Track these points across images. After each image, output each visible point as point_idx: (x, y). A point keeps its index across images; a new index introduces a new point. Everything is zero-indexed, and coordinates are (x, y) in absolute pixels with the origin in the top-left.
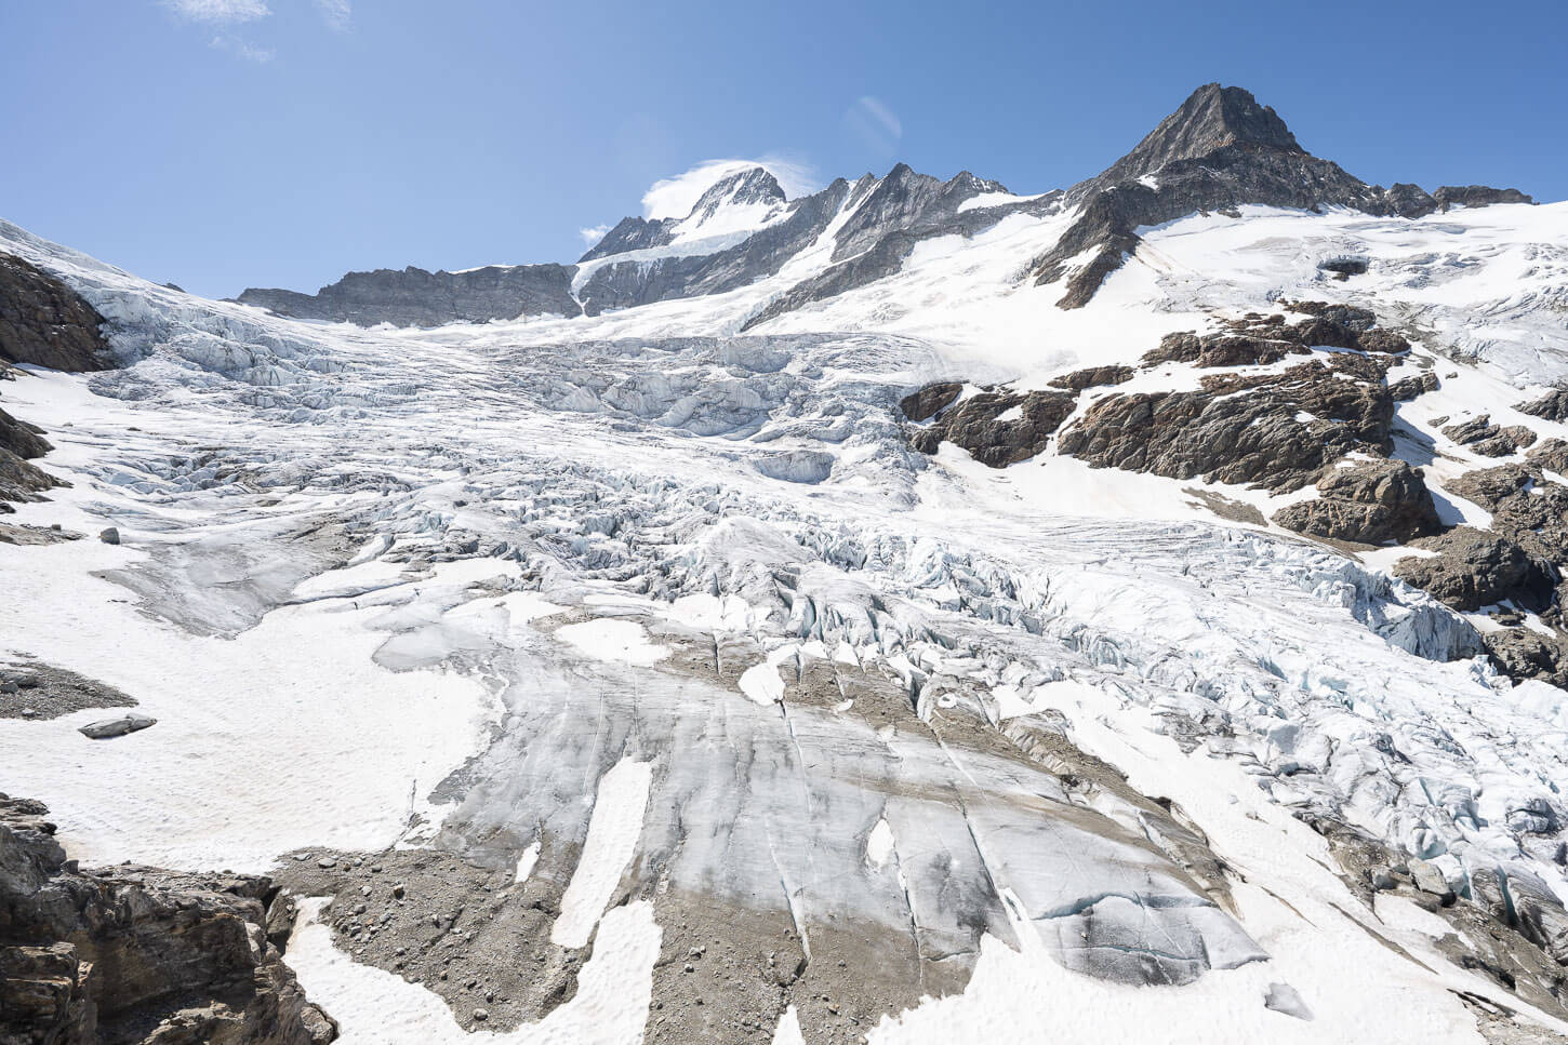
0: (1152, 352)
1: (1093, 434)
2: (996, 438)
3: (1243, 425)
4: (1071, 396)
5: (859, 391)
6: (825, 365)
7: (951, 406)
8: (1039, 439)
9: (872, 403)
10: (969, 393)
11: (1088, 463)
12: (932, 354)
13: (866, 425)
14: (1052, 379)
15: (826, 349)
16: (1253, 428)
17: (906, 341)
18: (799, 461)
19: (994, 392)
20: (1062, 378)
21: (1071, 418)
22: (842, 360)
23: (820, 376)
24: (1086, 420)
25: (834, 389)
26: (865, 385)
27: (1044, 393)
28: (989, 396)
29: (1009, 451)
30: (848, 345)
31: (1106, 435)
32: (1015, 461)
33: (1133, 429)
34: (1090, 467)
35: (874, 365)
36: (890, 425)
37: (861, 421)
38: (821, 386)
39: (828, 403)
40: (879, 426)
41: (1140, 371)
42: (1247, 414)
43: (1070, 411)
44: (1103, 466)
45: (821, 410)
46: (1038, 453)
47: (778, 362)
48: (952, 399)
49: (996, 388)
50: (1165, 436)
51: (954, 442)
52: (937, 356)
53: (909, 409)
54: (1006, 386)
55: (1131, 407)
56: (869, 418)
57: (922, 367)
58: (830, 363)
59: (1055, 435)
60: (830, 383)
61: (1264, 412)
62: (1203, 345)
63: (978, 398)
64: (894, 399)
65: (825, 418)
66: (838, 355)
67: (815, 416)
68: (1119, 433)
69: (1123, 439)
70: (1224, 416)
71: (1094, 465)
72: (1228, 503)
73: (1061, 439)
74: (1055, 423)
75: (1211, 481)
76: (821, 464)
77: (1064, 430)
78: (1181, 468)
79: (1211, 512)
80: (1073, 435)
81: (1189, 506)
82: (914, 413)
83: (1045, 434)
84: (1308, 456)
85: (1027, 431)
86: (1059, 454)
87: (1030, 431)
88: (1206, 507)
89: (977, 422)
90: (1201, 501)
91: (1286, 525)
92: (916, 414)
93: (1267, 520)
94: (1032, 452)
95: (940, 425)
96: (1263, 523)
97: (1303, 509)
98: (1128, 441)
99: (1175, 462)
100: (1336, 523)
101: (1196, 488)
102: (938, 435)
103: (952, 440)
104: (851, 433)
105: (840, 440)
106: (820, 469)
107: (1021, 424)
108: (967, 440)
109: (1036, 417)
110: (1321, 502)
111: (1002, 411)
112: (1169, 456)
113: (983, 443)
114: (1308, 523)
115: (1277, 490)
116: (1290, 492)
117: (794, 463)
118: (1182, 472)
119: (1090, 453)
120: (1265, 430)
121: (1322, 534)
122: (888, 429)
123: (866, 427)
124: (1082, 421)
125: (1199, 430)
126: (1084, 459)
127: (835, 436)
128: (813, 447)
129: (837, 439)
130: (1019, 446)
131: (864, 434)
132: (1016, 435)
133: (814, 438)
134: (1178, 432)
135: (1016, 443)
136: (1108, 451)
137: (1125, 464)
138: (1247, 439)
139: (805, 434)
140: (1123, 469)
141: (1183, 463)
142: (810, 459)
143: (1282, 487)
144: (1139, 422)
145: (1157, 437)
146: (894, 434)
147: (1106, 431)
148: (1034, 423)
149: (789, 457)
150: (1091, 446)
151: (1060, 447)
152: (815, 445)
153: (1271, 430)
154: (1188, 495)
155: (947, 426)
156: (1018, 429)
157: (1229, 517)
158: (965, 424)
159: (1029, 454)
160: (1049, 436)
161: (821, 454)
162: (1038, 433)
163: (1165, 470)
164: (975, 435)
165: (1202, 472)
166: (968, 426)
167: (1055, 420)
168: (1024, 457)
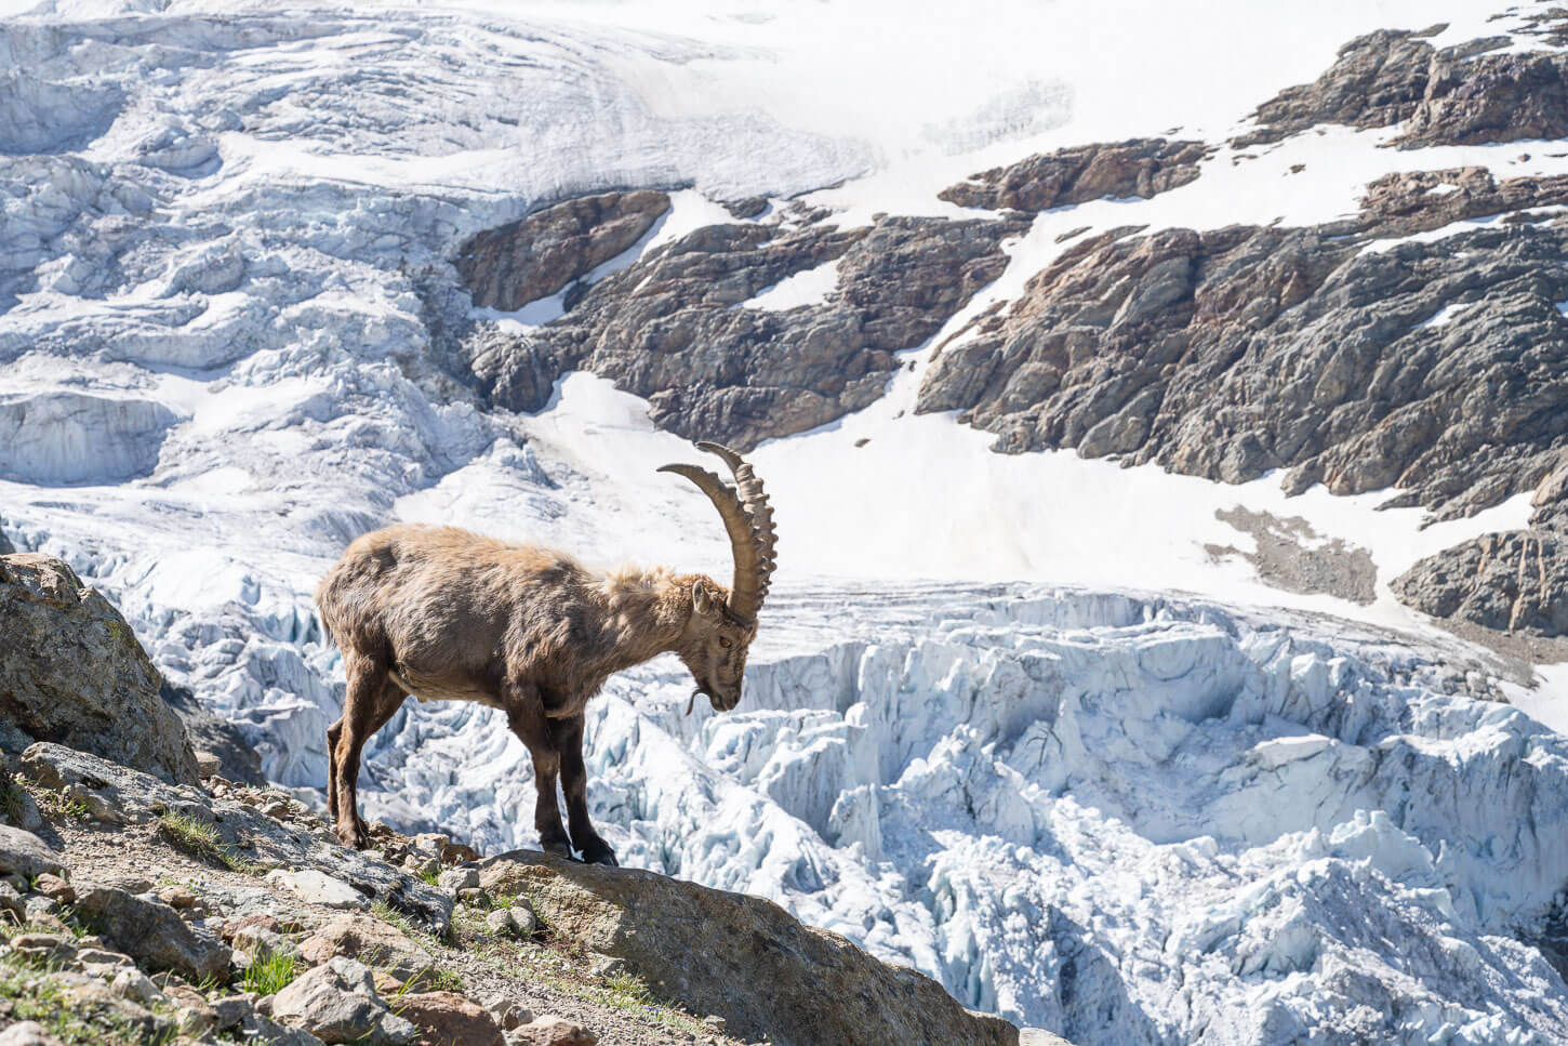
0: (1290, 95)
1: (1024, 352)
2: (730, 361)
3: (1404, 324)
4: (997, 232)
5: (313, 217)
6: (232, 124)
7: (621, 263)
8: (868, 366)
9: (354, 256)
10: (687, 217)
11: (994, 438)
12: (593, 91)
13: (311, 321)
14: (953, 180)
15: (246, 71)
16: (1426, 334)
17: (522, 47)
19: (766, 220)
20: (992, 175)
21: (980, 303)
22: (288, 112)
23: (209, 162)
24: (1019, 307)
25: (237, 208)
26: (338, 195)
27: (917, 221)
28: (739, 233)
29: (768, 400)
30: (325, 59)
31: (1058, 353)
32: (781, 431)
33: (1136, 337)
34: (998, 448)
35: (396, 126)
36: (391, 323)
37: (294, 311)
38: (192, 199)
39: (196, 253)
40: (355, 323)
41: (1227, 153)
42: (1425, 296)
43: (983, 279)
44: (1033, 444)
45: (171, 273)
46: (857, 409)
47: (69, 115)
48: (625, 241)
49: (777, 205)
50: (1211, 357)
51: (610, 373)
52: (609, 101)
53: (480, 271)
54: (810, 201)
55: (1139, 269)
56: (328, 301)
57: (551, 139)
58: (248, 119)
59: (922, 355)
60: (234, 183)
61: (1475, 287)
62: (1435, 74)
63: (707, 239)
64: (432, 239)
65: (179, 300)
66: (280, 94)
67: (147, 293)
68: (1091, 347)
69: (1098, 365)
70: (1361, 297)
71: (1008, 446)
72: (1313, 545)
73: (939, 363)
74: (928, 319)
75: (1300, 487)
76: (123, 434)
77: (951, 338)
78: (1231, 449)
79: (1251, 570)
80: (975, 353)
81: (1205, 555)
82: (494, 284)
83: (891, 351)
84: (1539, 414)
85: (836, 343)
86: (919, 411)
87: (845, 342)
88: (1248, 557)
89: (683, 313)
90: (1247, 542)
91: (1416, 601)
92: (502, 289)
93: (1381, 587)
94: (837, 405)
95: (576, 321)
96: (1365, 597)
97: (1469, 557)
98: (1110, 373)
99: (1218, 434)
100: (1530, 592)
101: (1254, 507)
102: (560, 352)
103: (602, 368)
104: (252, 345)
105: (215, 364)
106: (119, 449)
107: (819, 319)
108: (647, 367)
109: (872, 299)
110: (1511, 536)
111: (771, 281)
112: (1209, 416)
113: (691, 378)
114: (1467, 592)
115: (1447, 507)
116: (1474, 513)
117: (29, 430)
118: (1232, 461)
119: (1006, 408)
120: (1451, 339)
121: (1493, 620)
122: (384, 334)
123: (311, 327)
124: (1004, 313)
125: (1291, 340)
126: (984, 425)
127: (197, 352)
128: (114, 384)
129: (202, 363)
130: (797, 388)
131: (293, 348)
132: (796, 355)
133: (126, 360)
134: (1245, 344)
135: (790, 377)
136: (1056, 401)
137: (1094, 439)
138: (1399, 366)
139: (99, 347)
140: (1089, 455)
141: (1239, 437)
142: (86, 417)
143: (1458, 500)
144: (1152, 316)
145: (1193, 359)
146: (400, 348)
147: (1062, 338)
148: (867, 317)
149: (20, 412)
150: (1010, 387)
151: (926, 389)
152: (123, 379)
153: (1465, 340)
154: (1226, 526)
155: (593, 325)
156: (802, 335)
157: (1288, 582)
158: (647, 318)
159: (829, 410)
160: (905, 356)
161: (124, 407)
162: (873, 346)
163: (1192, 457)
164: (671, 351)
165: (1288, 461)
166: (657, 327)
167: (932, 309)
168: (809, 420)
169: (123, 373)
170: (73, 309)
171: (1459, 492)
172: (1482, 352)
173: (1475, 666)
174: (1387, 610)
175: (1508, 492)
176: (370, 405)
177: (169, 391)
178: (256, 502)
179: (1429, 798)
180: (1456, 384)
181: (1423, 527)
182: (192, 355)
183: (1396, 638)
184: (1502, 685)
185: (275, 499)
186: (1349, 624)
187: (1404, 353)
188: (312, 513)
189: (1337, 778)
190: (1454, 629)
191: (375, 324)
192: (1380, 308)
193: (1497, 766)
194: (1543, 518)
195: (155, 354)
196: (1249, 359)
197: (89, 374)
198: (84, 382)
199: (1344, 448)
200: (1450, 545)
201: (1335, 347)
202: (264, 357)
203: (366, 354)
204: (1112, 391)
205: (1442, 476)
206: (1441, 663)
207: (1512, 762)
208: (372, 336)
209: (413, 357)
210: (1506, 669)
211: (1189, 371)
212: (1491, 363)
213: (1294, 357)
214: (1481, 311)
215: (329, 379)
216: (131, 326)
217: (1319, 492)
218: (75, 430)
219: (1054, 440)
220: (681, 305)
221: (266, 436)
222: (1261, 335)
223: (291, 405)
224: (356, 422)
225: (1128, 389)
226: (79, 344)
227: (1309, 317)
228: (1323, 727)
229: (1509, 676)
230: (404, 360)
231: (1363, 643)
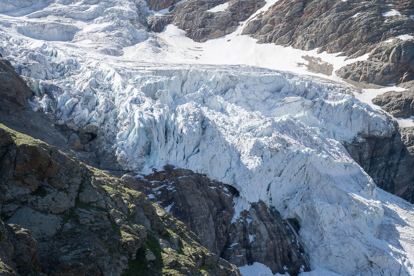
1: (266, 22)
2: (202, 23)
3: (347, 17)
7: (182, 2)
8: (232, 24)
11: (257, 40)
13: (112, 11)
16: (351, 19)
18: (49, 29)
21: (258, 12)
24: (266, 13)
29: (210, 31)
31: (273, 22)
32: (212, 38)
33: (290, 19)
34: (258, 42)
36: (129, 12)
37: (109, 9)
40: (122, 12)
42: (352, 11)
43: (260, 7)
44: (265, 42)
46: (229, 33)
50: (305, 24)
51: (177, 25)
53: (151, 3)
55: (292, 5)
56: (116, 7)
59: (245, 22)
65: (84, 6)
67: (77, 4)
68: (280, 21)
69: (281, 25)
70: (338, 11)
71: (260, 42)
72: (321, 64)
73: (247, 24)
74: (247, 15)
75: (321, 52)
76: (67, 32)
77: (251, 19)
78: (307, 43)
79: (306, 68)
80: (255, 22)
81: (297, 65)
82: (154, 6)
83: (238, 21)
84: (373, 36)
85: (226, 19)
86: (242, 34)
87: (228, 19)
88: (306, 66)
89: (193, 12)
90: (307, 63)
91: (340, 75)
92: (156, 6)
93: (333, 73)
94: (225, 33)
95: (171, 14)
96: (329, 74)
97: (352, 66)
98: (284, 27)
99: (305, 40)
100: (364, 74)
101: (310, 56)
102: (167, 20)
103: (175, 24)
104: (98, 15)
105: (90, 19)
106: (65, 35)
107: (222, 14)
108: (185, 24)
109: (235, 10)
110: (362, 62)
111: (214, 6)
112: (303, 36)
113: (194, 26)
114: (351, 74)
115: (351, 56)
116: (357, 57)
117: (46, 30)
118: (307, 46)
119: (261, 34)
120: (356, 20)
121: (356, 79)
122: (128, 15)
123: (112, 13)
124: (263, 14)
125: (322, 20)
126: (256, 38)
127: (86, 16)
128: (66, 22)
129: (87, 19)
130: (216, 29)
131: (107, 16)
132: (217, 22)
133: (70, 18)
134: (313, 21)
135: (215, 26)
136: (272, 32)
137: (278, 41)
138: (344, 25)
139: (65, 14)
140: (277, 44)
141: (309, 41)
142: (59, 28)
143: (354, 55)
144: (294, 15)
145: (302, 24)
146: (131, 18)
147: (274, 19)
148: (233, 14)
149: (44, 26)
150: (262, 29)
151: (244, 30)
152: (69, 21)
153: (359, 20)
154: (303, 59)
155: (175, 15)
156: (218, 17)
157: (314, 71)
158: (186, 13)
159: (223, 34)
160: (241, 23)
161: (67, 26)
162: (234, 20)
163: (299, 45)
164: (190, 20)
165: (319, 46)
166: (187, 15)
167: (247, 14)
168: (218, 36)
169: (69, 20)
170: (61, 7)
171: (354, 53)
172: (362, 23)
173: (348, 88)
174: (334, 77)
175: (364, 53)
176: (121, 28)
177: (79, 24)
178: (91, 46)
179: (326, 112)
180: (356, 30)
181: (345, 60)
182: (85, 17)
183: (332, 82)
184: (354, 92)
185: (95, 45)
186: (323, 79)
187: (346, 23)
188: (102, 49)
189: (303, 106)
190: (347, 81)
191: (126, 12)
192: (342, 13)
193: (344, 107)
194: (370, 58)
195: (77, 16)
196: (313, 24)
197: (62, 20)
198: (60, 21)
199: (331, 43)
200: (349, 64)
201: (331, 21)
202: (101, 18)
203: (124, 18)
204: (283, 31)
205: (351, 49)
206: (341, 87)
207: (348, 107)
208: (125, 15)
209: (134, 19)
210: (356, 89)
211: (301, 26)
212: (364, 25)
213: (322, 24)
214: (364, 14)
215: (113, 23)
216: (72, 10)
217: (325, 53)
218: (56, 30)
219: (270, 41)
220: (193, 10)
221: (97, 33)
222: (316, 19)
223: (103, 27)
224: (117, 32)
225: (287, 30)
226: (61, 14)
227: (327, 15)
228: (302, 96)
229: (356, 91)
230: (132, 20)
231: (324, 82)
